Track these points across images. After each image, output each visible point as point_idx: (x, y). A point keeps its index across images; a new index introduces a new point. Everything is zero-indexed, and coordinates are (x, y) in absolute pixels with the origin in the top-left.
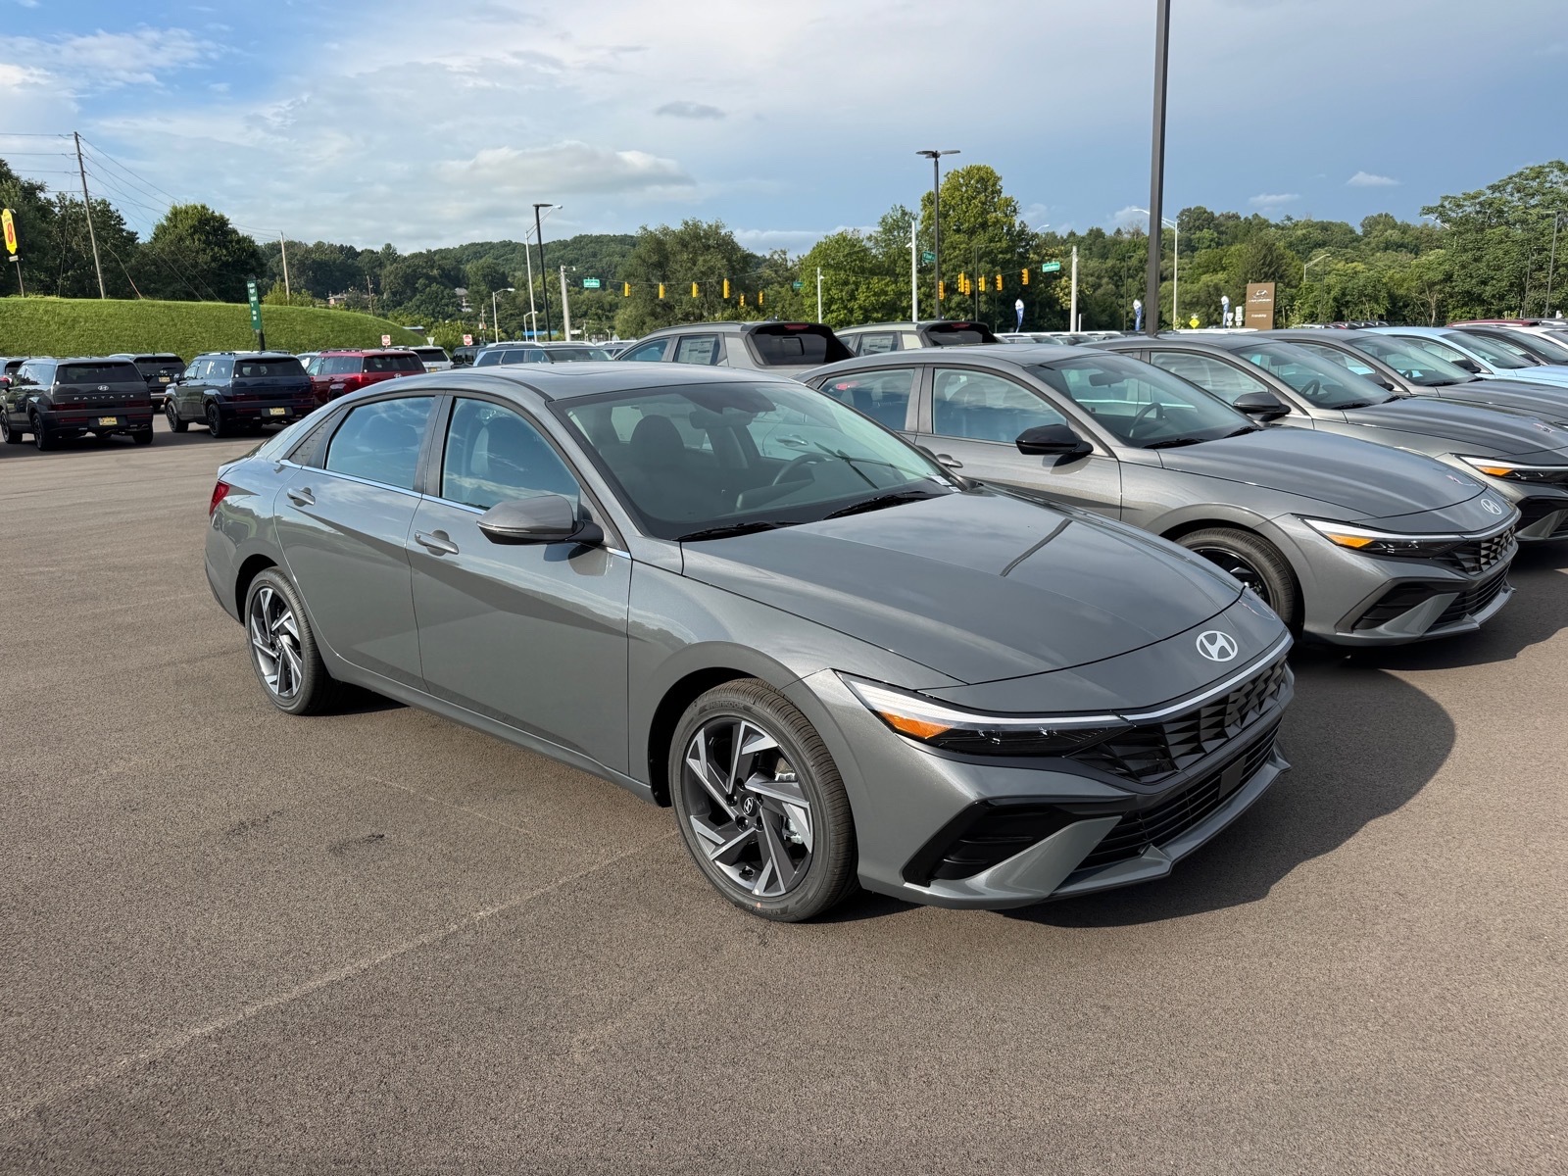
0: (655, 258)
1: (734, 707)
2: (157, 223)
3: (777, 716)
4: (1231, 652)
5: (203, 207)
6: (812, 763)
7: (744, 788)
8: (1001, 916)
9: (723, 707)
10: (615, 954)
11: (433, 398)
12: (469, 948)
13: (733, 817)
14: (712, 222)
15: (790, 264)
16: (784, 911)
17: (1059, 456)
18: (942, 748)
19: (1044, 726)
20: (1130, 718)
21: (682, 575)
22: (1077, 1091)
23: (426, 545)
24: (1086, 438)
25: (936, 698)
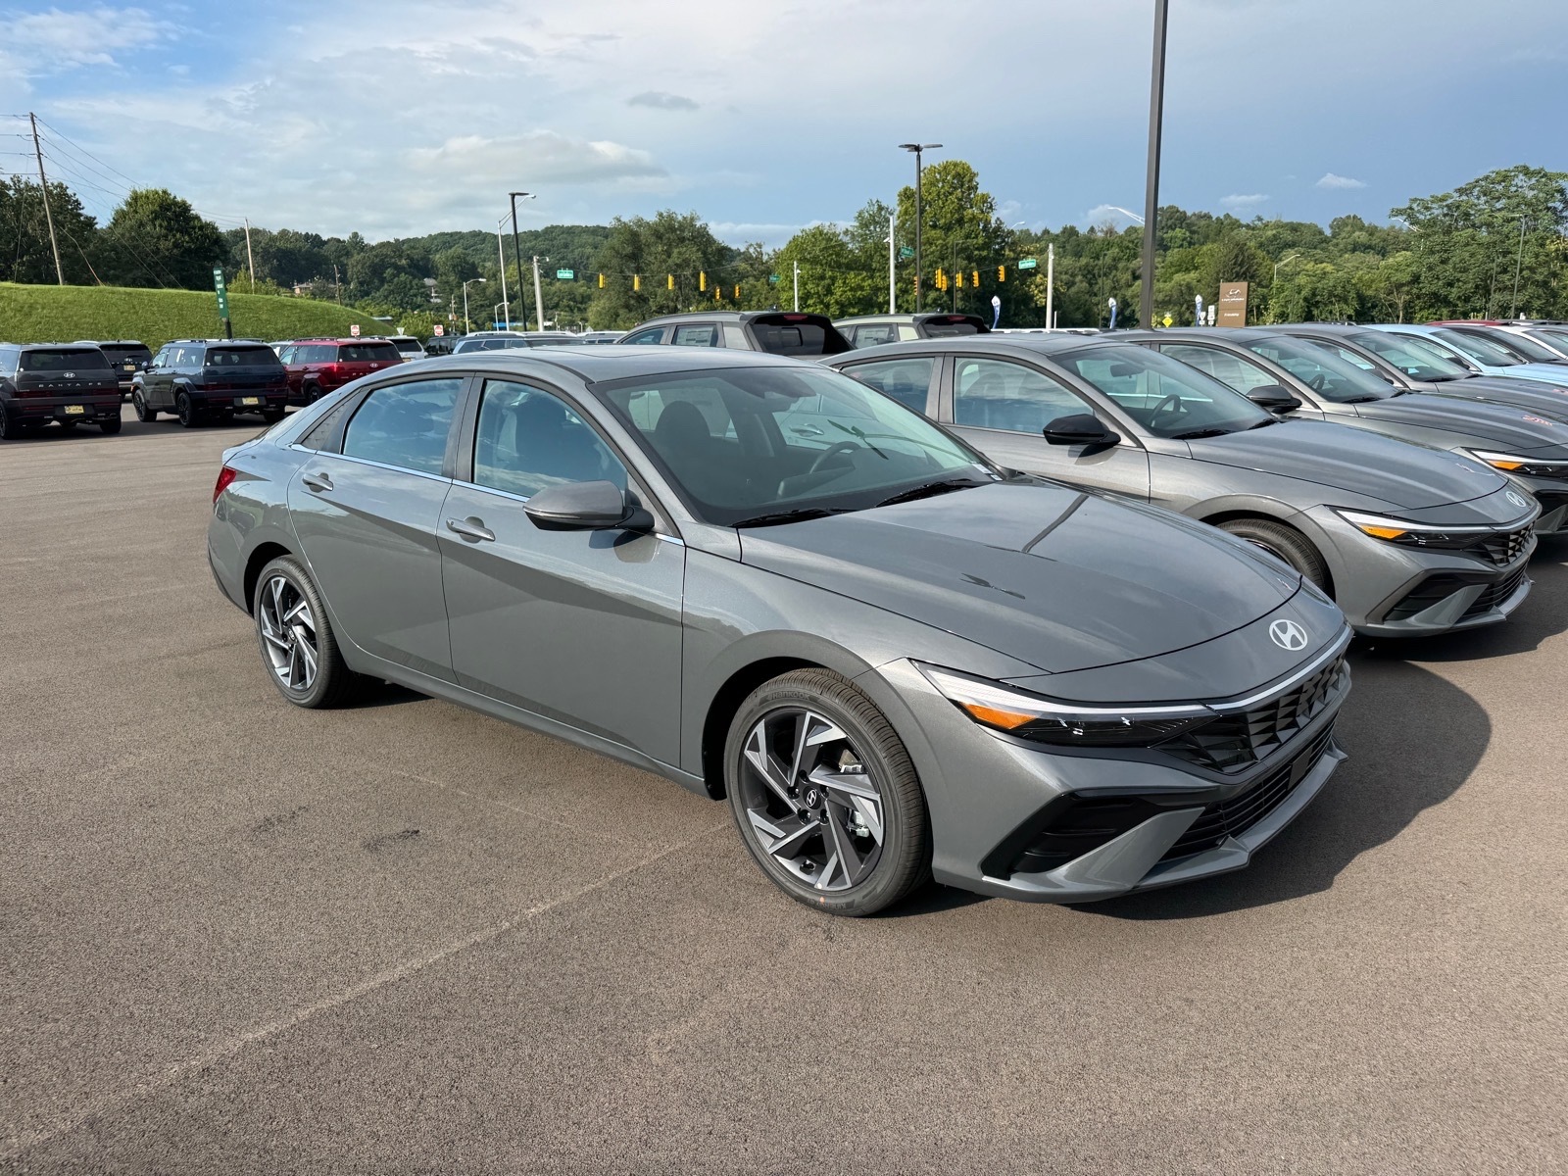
0: (629, 250)
1: (799, 698)
2: (117, 208)
3: (846, 707)
4: (1301, 641)
5: (165, 192)
6: (884, 755)
7: (808, 780)
8: (1069, 909)
9: (787, 697)
10: (678, 951)
11: (461, 381)
12: (525, 946)
13: (796, 810)
14: (687, 214)
15: (765, 258)
16: (849, 905)
17: (1085, 446)
18: (1026, 738)
19: (1127, 716)
20: (1216, 707)
21: (740, 562)
22: (1176, 1085)
23: (458, 532)
24: (1113, 429)
25: (1018, 687)
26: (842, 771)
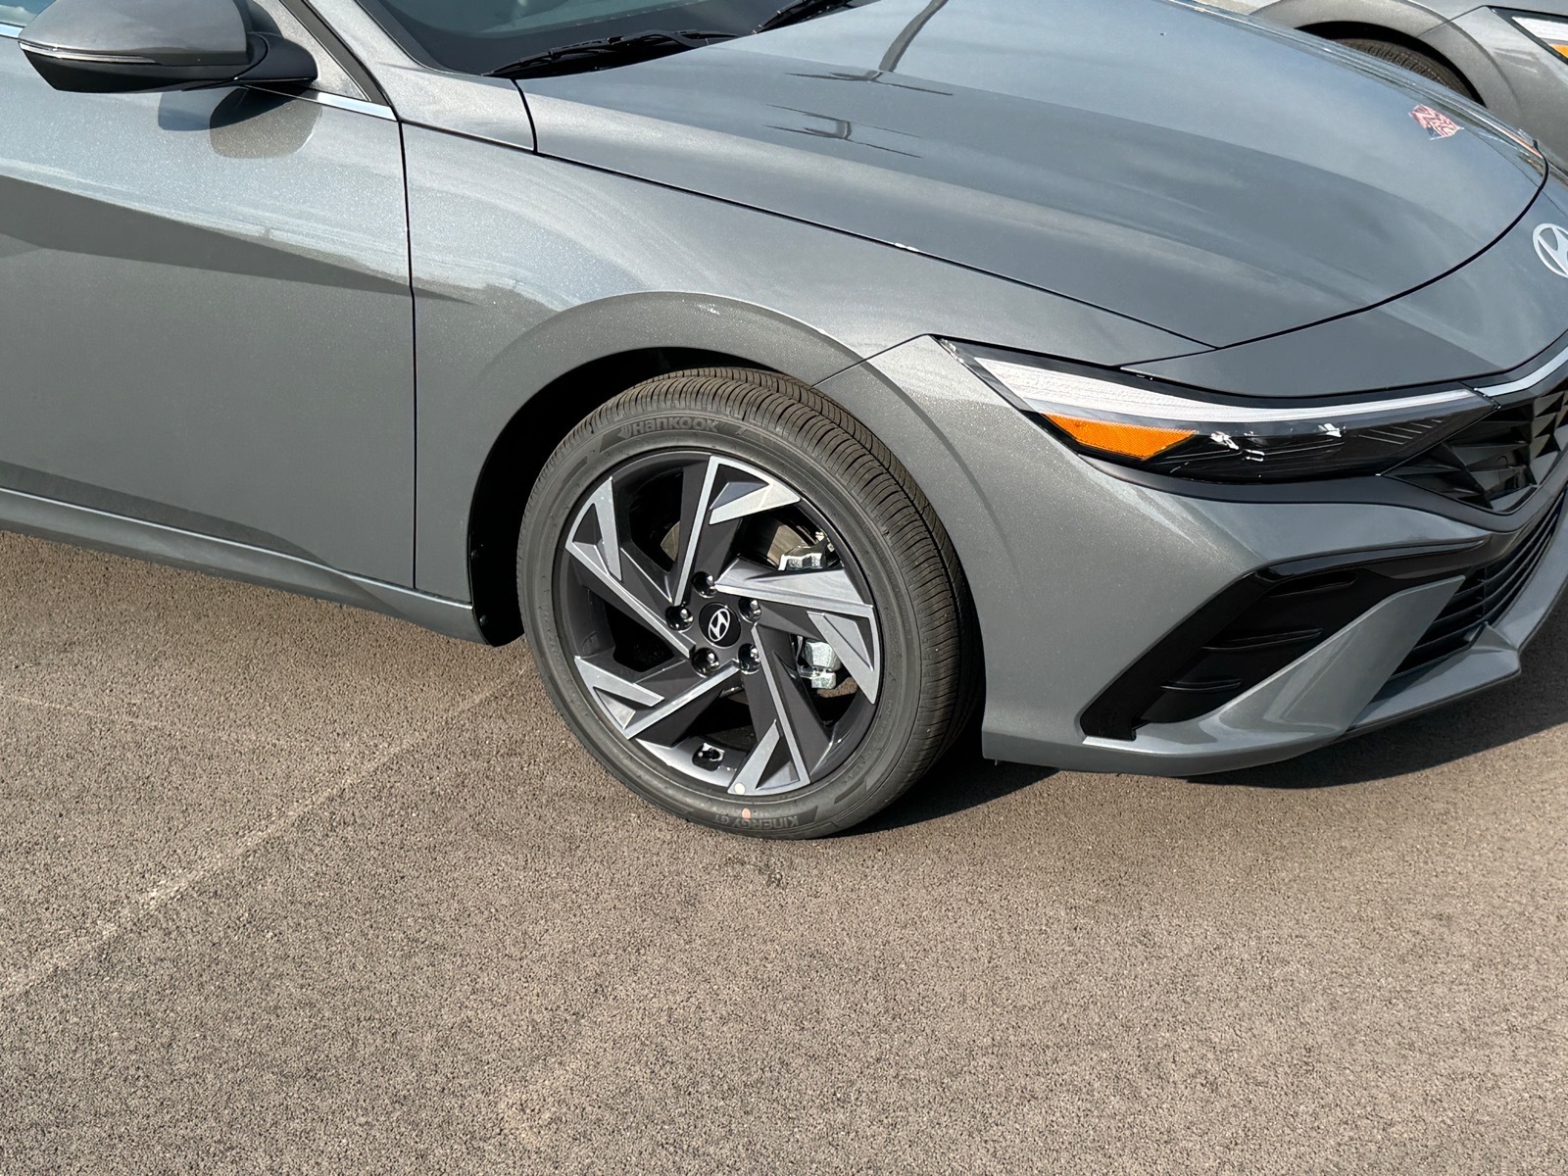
1: (693, 429)
7: (709, 592)
13: (686, 652)
16: (806, 818)
18: (1177, 475)
20: (1490, 391)
21: (535, 152)
25: (1155, 379)
26: (782, 567)
